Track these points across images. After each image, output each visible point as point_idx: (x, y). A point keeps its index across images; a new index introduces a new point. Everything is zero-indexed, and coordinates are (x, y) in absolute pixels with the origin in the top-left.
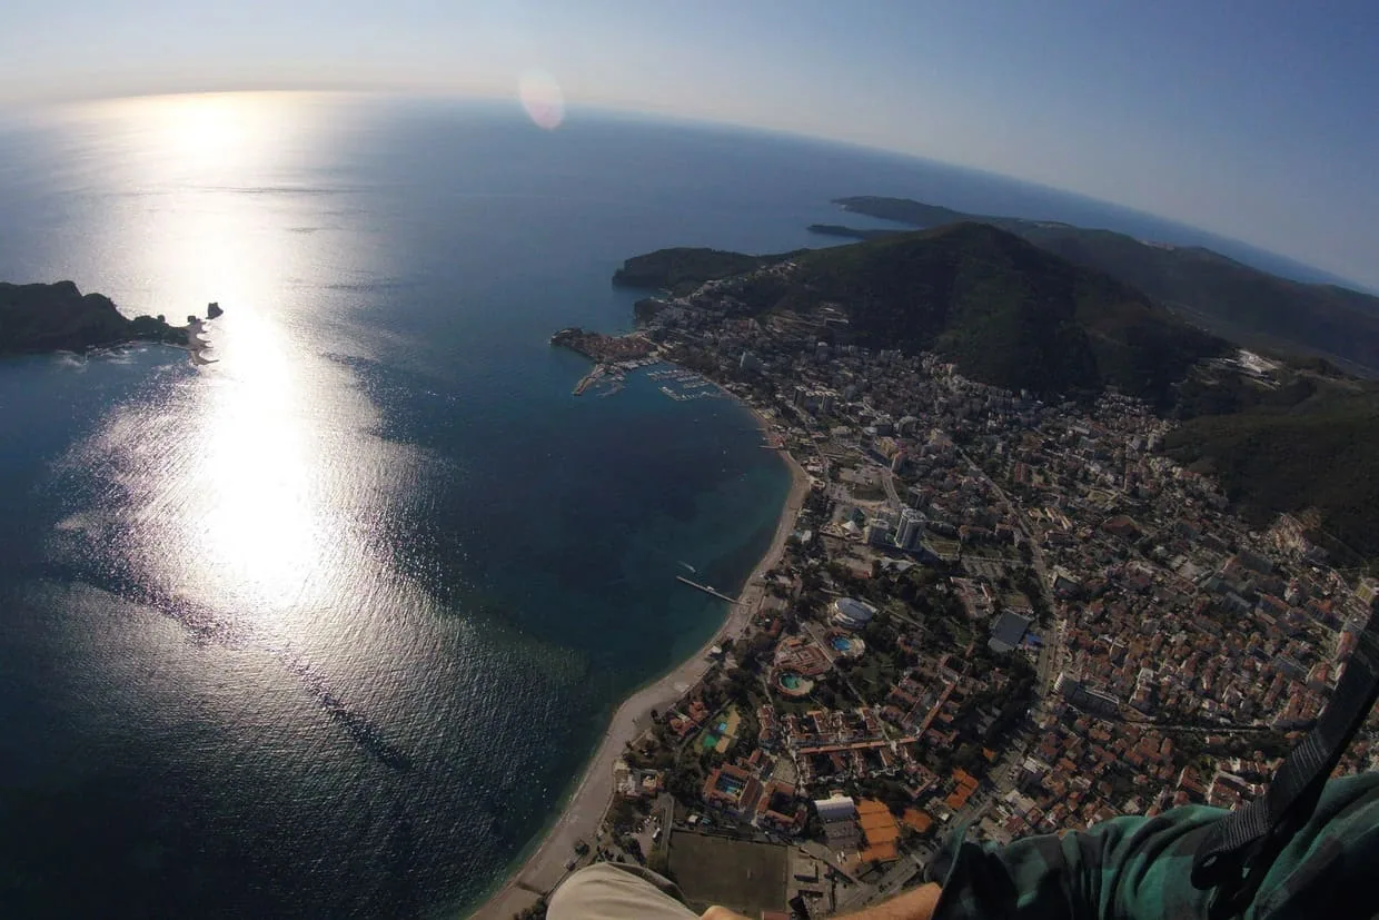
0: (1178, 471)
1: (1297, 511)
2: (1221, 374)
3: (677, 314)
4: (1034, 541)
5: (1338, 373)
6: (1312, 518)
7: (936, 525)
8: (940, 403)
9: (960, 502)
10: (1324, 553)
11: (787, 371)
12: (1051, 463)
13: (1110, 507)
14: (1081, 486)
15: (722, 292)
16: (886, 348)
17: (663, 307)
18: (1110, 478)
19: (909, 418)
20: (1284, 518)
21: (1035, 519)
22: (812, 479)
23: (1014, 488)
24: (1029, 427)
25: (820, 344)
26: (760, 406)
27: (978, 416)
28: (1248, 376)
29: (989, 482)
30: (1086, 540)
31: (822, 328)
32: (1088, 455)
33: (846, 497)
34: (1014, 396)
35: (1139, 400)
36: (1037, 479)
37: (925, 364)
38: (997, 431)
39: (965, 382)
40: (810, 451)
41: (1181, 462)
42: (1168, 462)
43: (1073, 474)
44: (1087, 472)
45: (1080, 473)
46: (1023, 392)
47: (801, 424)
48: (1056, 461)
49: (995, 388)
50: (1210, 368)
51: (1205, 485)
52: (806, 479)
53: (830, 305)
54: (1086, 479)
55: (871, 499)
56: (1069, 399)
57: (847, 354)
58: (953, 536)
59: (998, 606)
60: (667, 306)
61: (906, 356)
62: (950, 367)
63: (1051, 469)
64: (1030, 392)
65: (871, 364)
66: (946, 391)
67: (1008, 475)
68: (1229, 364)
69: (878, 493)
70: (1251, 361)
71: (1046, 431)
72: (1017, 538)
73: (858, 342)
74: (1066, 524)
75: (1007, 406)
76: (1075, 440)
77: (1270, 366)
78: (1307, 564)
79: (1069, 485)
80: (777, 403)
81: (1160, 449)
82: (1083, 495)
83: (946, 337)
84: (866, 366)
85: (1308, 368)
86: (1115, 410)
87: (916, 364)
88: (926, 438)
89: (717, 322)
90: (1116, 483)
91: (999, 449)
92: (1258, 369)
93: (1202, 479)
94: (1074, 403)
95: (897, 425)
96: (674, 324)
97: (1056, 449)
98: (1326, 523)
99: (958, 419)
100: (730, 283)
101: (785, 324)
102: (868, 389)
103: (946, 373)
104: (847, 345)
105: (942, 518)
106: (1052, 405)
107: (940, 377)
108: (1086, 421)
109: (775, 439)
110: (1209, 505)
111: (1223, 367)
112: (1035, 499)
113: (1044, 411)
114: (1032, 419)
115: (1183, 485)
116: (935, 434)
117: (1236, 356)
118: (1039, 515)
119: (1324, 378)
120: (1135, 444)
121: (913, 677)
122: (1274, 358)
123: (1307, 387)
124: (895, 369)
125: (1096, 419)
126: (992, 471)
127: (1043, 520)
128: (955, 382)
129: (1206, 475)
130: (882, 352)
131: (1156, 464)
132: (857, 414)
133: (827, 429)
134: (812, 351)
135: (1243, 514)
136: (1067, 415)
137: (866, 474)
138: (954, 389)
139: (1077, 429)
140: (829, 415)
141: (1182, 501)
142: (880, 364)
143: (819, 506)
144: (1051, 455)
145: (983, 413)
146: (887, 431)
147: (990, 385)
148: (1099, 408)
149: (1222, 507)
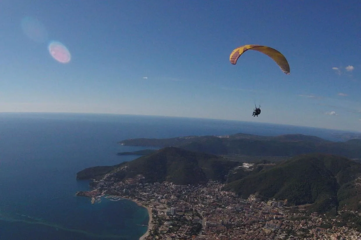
0: (227, 193)
1: (254, 193)
2: (238, 170)
3: (102, 184)
4: (197, 210)
5: (269, 162)
6: (257, 194)
7: (178, 210)
8: (171, 191)
9: (182, 206)
10: (260, 199)
11: (135, 192)
12: (198, 197)
13: (212, 202)
14: (205, 200)
15: (111, 176)
16: (155, 182)
17: (98, 183)
18: (212, 197)
19: (166, 195)
20: (251, 196)
21: (197, 206)
22: (151, 209)
23: (191, 203)
24: (192, 192)
25: (140, 184)
26: (133, 199)
27: (180, 192)
28: (245, 169)
29: (186, 203)
30: (207, 207)
31: (139, 180)
32: (206, 194)
33: (159, 210)
34: (187, 186)
35: (217, 181)
36: (196, 200)
37: (165, 184)
38: (185, 194)
39: (175, 186)
40: (148, 205)
41: (227, 191)
42: (224, 192)
43: (203, 198)
44: (206, 197)
45: (205, 198)
46: (189, 185)
47: (144, 200)
48: (199, 197)
49: (182, 185)
50: (235, 170)
51: (233, 194)
52: (150, 209)
53: (140, 175)
54: (206, 198)
55: (164, 209)
56: (200, 184)
57: (146, 185)
58: (182, 211)
59: (193, 218)
60: (99, 183)
61: (161, 183)
62: (171, 183)
63: (198, 198)
64: (191, 185)
65: (153, 186)
66: (172, 189)
67: (190, 201)
68: (240, 168)
69: (165, 208)
70: (246, 165)
71: (196, 192)
72: (194, 209)
73: (149, 182)
74: (203, 206)
75: (187, 189)
76: (203, 192)
77: (251, 165)
78: (256, 202)
79: (203, 200)
80: (136, 198)
81: (223, 189)
82: (206, 201)
83: (168, 177)
84: (152, 187)
85: (261, 163)
86: (212, 184)
87: (163, 184)
88: (171, 198)
89: (112, 184)
90: (213, 198)
91: (187, 197)
92: (248, 167)
93: (232, 193)
94: (202, 185)
95: (164, 197)
96: (103, 186)
97: (199, 195)
98: (260, 194)
99: (176, 193)
100: (112, 174)
101: (130, 181)
102: (155, 192)
103: (171, 185)
104: (146, 183)
105: (178, 209)
106: (196, 186)
107: (170, 186)
108: (206, 188)
109: (140, 204)
110: (234, 197)
111: (238, 168)
112: (196, 203)
113: (195, 188)
114: (192, 190)
115: (228, 195)
116: (172, 197)
117: (242, 165)
118: (197, 205)
119: (265, 164)
120: (217, 190)
121: (182, 228)
122: (252, 163)
123: (261, 168)
124: (159, 186)
125: (208, 187)
126: (186, 201)
127: (198, 206)
128: (173, 186)
129: (233, 192)
130: (155, 183)
131: (222, 193)
132: (155, 196)
133: (149, 201)
134: (138, 186)
135: (242, 197)
136: (200, 188)
137: (161, 206)
138: (173, 188)
139: (203, 190)
140: (149, 198)
141: (228, 198)
142: (155, 186)
143: (155, 212)
144: (198, 196)
145: (181, 191)
146: (162, 198)
147: (181, 185)
148: (208, 185)
149: (237, 197)
